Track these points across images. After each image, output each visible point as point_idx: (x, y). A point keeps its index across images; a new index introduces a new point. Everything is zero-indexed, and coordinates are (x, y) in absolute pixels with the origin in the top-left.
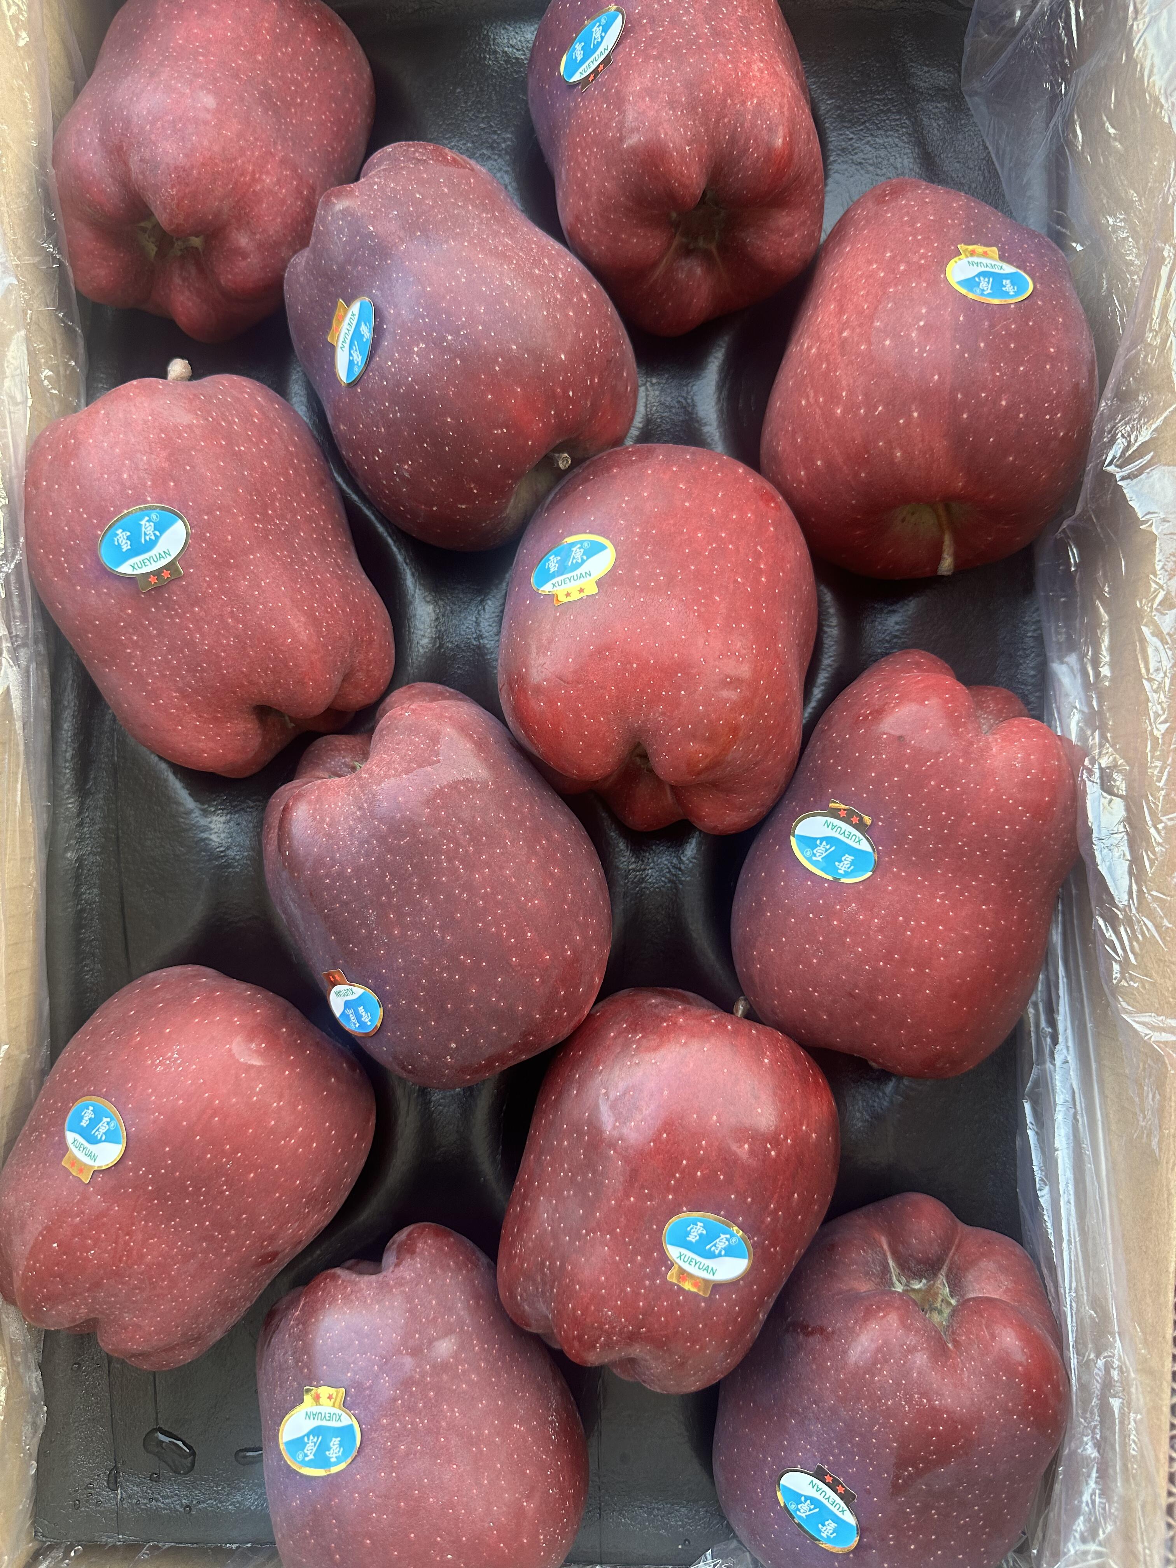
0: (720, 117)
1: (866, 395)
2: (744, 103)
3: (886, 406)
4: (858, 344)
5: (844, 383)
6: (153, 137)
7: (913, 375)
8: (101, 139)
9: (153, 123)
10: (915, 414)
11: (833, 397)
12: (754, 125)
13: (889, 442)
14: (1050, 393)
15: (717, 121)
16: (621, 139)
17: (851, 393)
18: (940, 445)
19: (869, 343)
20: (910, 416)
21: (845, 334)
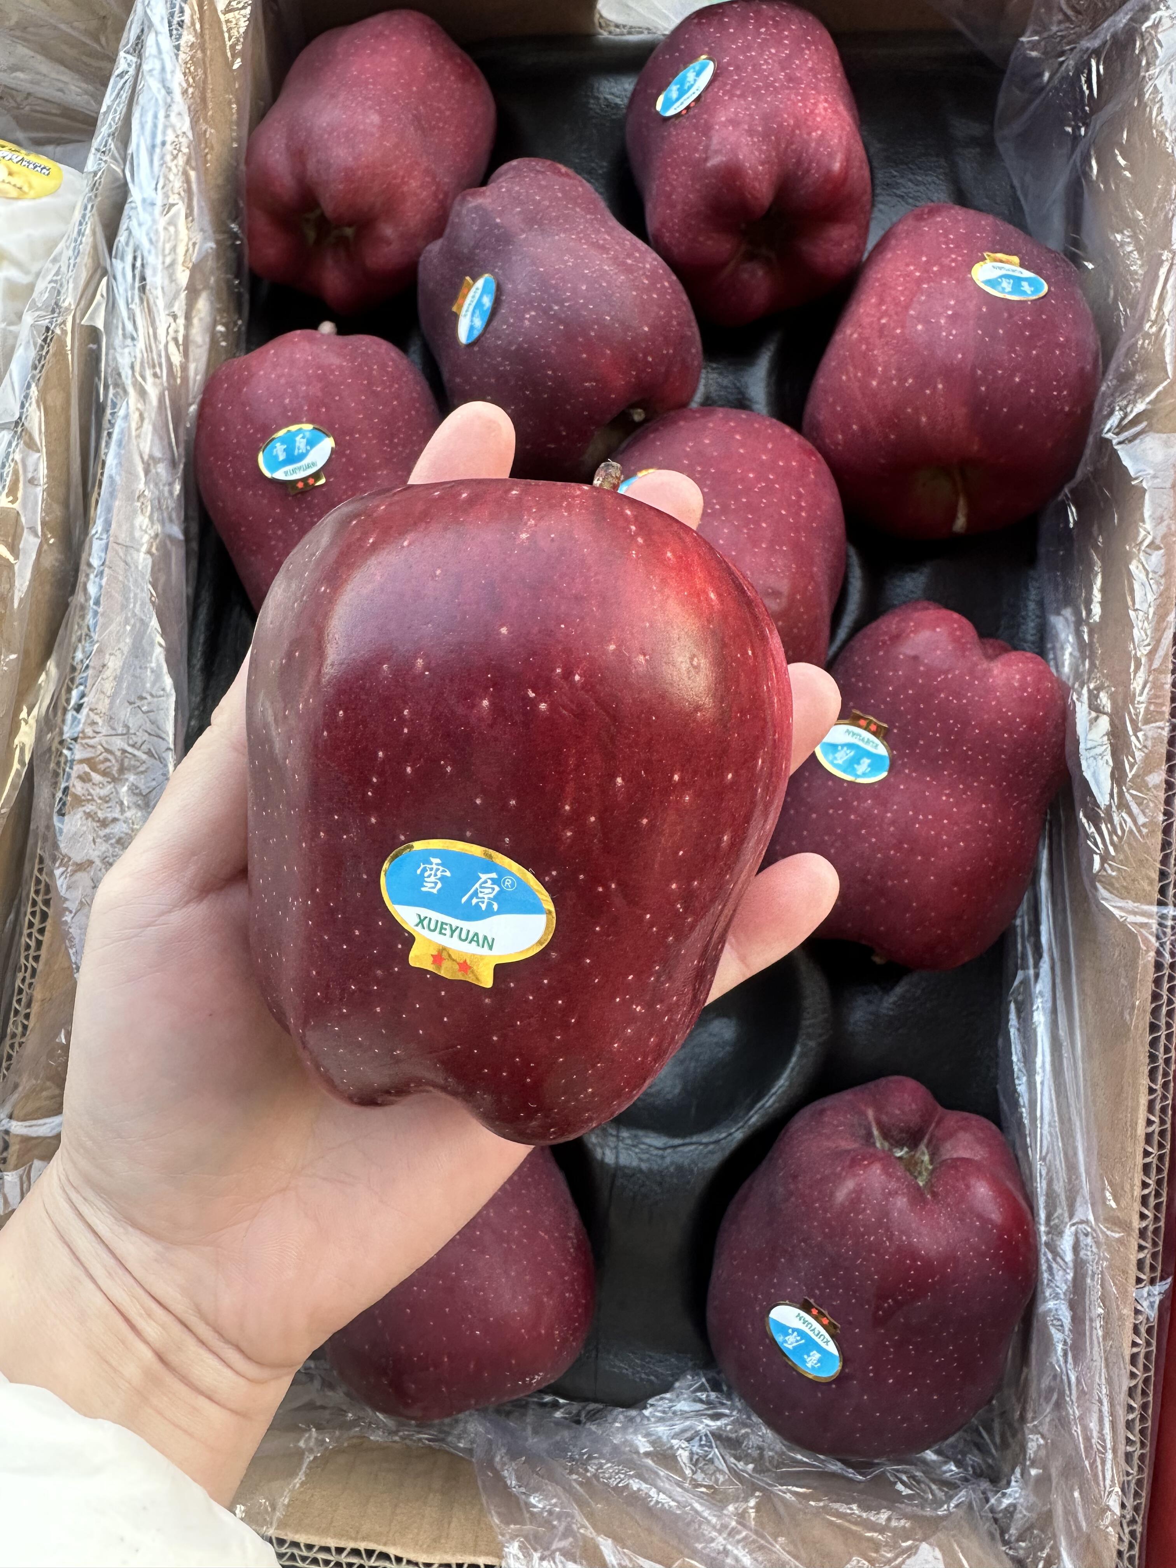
0: (790, 143)
1: (899, 369)
2: (809, 134)
3: (916, 378)
4: (895, 328)
5: (880, 359)
6: (329, 144)
7: (939, 353)
8: (286, 145)
9: (330, 133)
10: (940, 386)
11: (870, 372)
12: (817, 150)
13: (916, 410)
14: (1059, 374)
15: (787, 148)
16: (706, 160)
17: (886, 369)
18: (961, 412)
19: (903, 327)
20: (935, 387)
21: (883, 321)
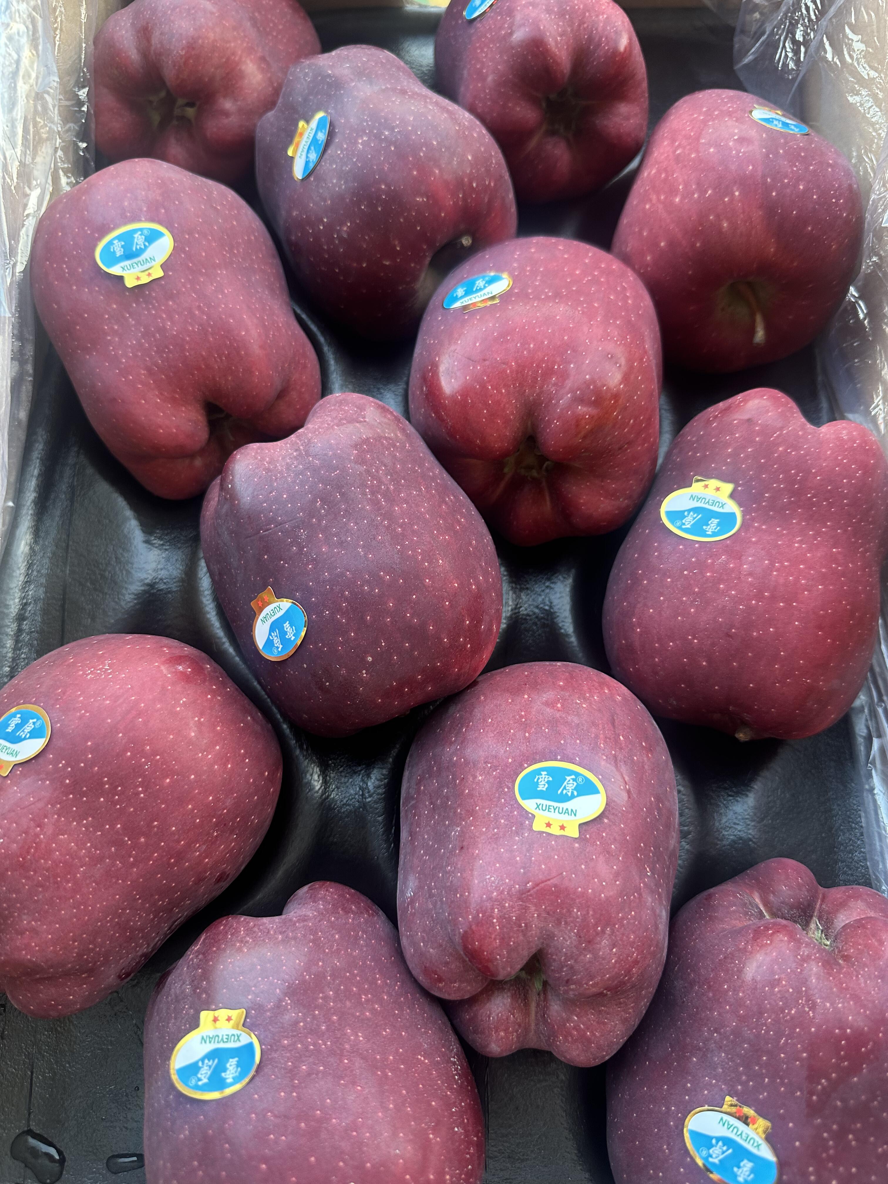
0: (581, 23)
1: (698, 184)
2: (597, 16)
3: (714, 189)
4: (689, 154)
5: (680, 180)
7: (733, 167)
8: (133, 24)
10: (737, 193)
11: (673, 191)
12: (604, 29)
13: (718, 216)
14: (834, 186)
15: (579, 25)
16: (511, 34)
17: (686, 185)
18: (757, 215)
19: (698, 152)
20: (733, 194)
21: (678, 152)
